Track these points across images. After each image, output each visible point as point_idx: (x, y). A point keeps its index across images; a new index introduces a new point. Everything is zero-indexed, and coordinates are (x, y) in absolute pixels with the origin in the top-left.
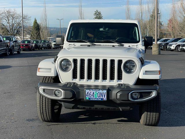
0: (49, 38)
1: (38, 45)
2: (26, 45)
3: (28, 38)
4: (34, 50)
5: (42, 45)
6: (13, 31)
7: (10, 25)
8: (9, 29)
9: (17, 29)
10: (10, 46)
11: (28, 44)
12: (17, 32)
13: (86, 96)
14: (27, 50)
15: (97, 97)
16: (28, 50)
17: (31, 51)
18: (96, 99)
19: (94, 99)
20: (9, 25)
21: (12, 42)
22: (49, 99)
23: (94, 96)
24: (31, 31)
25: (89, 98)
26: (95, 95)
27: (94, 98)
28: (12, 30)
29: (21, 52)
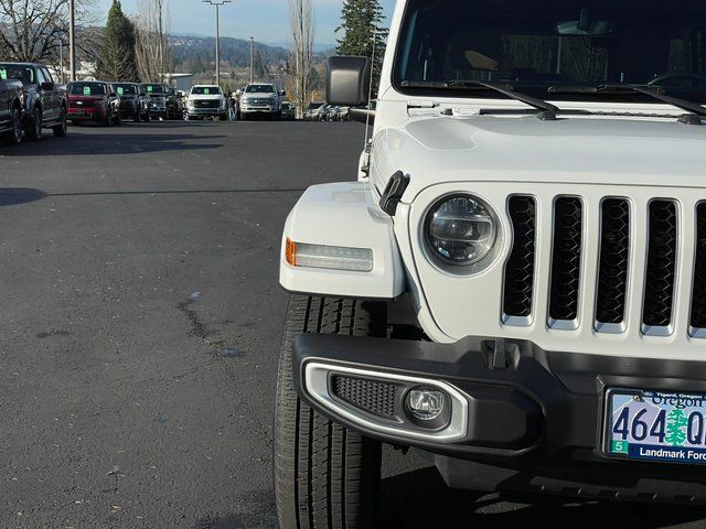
0: (172, 78)
1: (133, 101)
2: (88, 103)
3: (85, 76)
4: (117, 123)
5: (149, 105)
6: (26, 44)
7: (18, 20)
8: (10, 36)
9: (45, 37)
10: (25, 106)
11: (93, 100)
12: (45, 48)
13: (609, 436)
14: (90, 123)
15: (686, 444)
16: (93, 123)
17: (106, 125)
18: (674, 455)
19: (661, 453)
20: (11, 20)
21: (32, 89)
22: (353, 429)
23: (662, 435)
24: (98, 47)
25: (632, 447)
26: (674, 428)
27: (665, 448)
28: (23, 42)
29: (70, 130)
